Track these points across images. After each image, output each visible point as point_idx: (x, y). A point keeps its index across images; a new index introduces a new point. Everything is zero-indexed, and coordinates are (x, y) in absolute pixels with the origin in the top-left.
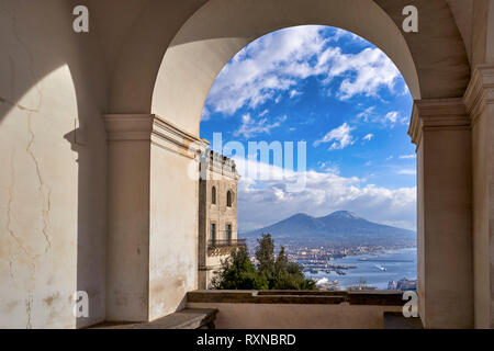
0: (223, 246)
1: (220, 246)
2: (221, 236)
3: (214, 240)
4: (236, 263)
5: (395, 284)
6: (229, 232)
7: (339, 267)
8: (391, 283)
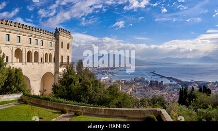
0: (66, 64)
1: (64, 64)
2: (65, 61)
3: (62, 62)
4: (68, 71)
5: (133, 79)
6: (68, 59)
7: (113, 73)
8: (132, 79)
